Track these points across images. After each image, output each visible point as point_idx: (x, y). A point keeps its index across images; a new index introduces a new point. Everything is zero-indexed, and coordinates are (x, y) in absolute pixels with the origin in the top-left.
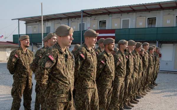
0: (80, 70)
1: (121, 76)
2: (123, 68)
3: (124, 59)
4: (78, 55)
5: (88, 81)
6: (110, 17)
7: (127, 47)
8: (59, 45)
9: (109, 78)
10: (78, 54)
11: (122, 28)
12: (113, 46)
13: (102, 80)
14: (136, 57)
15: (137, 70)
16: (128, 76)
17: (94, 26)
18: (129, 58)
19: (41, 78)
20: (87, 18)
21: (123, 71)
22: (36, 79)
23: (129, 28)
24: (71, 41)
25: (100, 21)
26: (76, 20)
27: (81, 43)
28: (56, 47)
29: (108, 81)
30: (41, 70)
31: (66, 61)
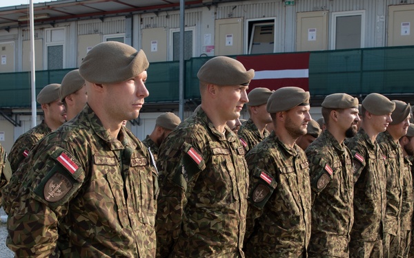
0: (185, 209)
1: (336, 229)
2: (341, 201)
3: (344, 164)
4: (177, 155)
5: (217, 251)
6: (290, 8)
7: (356, 121)
8: (96, 117)
9: (290, 238)
10: (179, 152)
11: (333, 48)
12: (302, 116)
13: (262, 246)
14: (392, 155)
15: (398, 207)
16: (366, 230)
17: (229, 42)
18: (367, 161)
19: (30, 240)
20: (200, 10)
21: (342, 210)
22: (13, 243)
23: (363, 46)
24: (139, 101)
25: (251, 24)
26: (161, 19)
27: (181, 107)
28: (84, 124)
29: (285, 251)
30: (30, 210)
31: (124, 174)
